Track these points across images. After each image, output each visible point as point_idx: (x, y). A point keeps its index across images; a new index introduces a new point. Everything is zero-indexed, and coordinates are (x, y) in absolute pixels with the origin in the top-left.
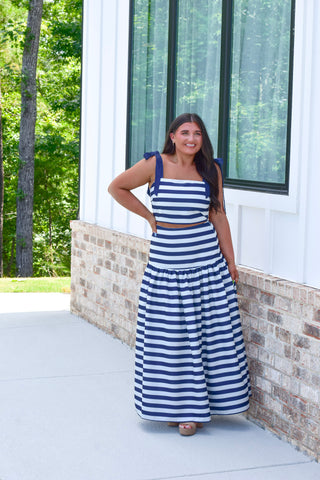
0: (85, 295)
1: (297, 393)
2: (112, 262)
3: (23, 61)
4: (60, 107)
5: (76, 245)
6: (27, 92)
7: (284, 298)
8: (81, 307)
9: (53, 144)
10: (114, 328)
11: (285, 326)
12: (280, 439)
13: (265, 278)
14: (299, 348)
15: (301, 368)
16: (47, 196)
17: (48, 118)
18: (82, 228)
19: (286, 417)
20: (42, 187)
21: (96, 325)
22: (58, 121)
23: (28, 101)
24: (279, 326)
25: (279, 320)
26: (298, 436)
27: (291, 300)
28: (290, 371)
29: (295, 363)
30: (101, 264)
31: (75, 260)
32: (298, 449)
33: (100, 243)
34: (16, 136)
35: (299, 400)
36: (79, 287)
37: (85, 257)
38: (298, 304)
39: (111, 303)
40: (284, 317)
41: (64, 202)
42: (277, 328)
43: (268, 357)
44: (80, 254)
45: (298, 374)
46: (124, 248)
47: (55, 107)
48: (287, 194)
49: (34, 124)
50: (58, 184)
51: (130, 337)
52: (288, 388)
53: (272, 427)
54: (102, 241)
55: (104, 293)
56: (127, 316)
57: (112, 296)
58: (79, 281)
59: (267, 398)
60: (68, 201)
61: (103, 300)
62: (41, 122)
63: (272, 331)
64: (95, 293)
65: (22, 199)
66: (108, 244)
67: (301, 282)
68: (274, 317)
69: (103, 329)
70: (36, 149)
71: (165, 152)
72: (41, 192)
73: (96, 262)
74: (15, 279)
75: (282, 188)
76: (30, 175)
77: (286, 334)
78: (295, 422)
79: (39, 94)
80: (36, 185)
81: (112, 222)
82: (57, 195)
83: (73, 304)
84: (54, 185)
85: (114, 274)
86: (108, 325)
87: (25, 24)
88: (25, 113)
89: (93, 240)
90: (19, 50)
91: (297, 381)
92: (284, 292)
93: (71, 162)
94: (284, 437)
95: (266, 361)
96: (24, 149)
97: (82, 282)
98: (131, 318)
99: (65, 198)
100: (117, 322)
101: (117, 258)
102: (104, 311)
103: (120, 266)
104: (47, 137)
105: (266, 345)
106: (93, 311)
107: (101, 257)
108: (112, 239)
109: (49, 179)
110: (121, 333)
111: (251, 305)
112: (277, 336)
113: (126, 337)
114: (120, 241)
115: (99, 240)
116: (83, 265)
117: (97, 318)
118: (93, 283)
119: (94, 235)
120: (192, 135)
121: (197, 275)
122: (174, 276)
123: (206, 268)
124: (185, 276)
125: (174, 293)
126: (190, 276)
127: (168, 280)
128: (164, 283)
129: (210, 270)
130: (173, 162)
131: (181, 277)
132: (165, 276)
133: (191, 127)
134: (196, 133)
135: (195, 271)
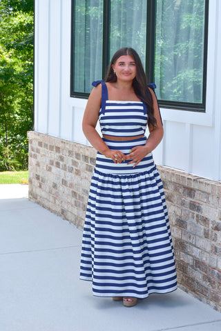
0: (40, 187)
1: (215, 265)
2: (61, 163)
4: (12, 47)
7: (203, 192)
8: (37, 195)
9: (8, 74)
10: (63, 211)
11: (204, 214)
12: (201, 300)
13: (187, 177)
14: (216, 231)
15: (218, 247)
16: (4, 112)
17: (3, 55)
18: (37, 137)
19: (206, 284)
21: (49, 209)
22: (10, 57)
24: (200, 214)
25: (199, 209)
26: (216, 299)
27: (209, 194)
28: (208, 248)
29: (213, 242)
30: (52, 164)
31: (32, 161)
32: (216, 309)
33: (51, 148)
35: (216, 271)
36: (35, 180)
37: (39, 158)
38: (215, 197)
39: (60, 193)
40: (203, 207)
41: (16, 115)
42: (197, 216)
43: (190, 237)
44: (35, 157)
45: (216, 251)
46: (70, 152)
47: (8, 48)
48: (204, 111)
50: (11, 102)
51: (76, 219)
52: (207, 262)
53: (194, 291)
54: (53, 147)
55: (55, 186)
56: (73, 203)
57: (61, 188)
58: (35, 176)
59: (189, 269)
60: (19, 115)
61: (54, 191)
63: (193, 218)
64: (49, 184)
66: (58, 149)
68: (195, 207)
69: (54, 212)
73: (48, 162)
75: (200, 107)
77: (205, 220)
78: (214, 288)
81: (60, 133)
82: (10, 110)
83: (31, 193)
84: (9, 103)
85: (62, 172)
86: (59, 210)
89: (46, 146)
91: (215, 257)
92: (203, 188)
94: (205, 299)
95: (188, 240)
97: (38, 177)
98: (76, 205)
99: (17, 113)
100: (66, 207)
101: (65, 159)
102: (55, 199)
103: (67, 165)
104: (4, 70)
105: (188, 228)
106: (46, 199)
107: (52, 159)
108: (61, 145)
109: (5, 99)
110: (69, 215)
111: (176, 197)
112: (198, 221)
113: (73, 219)
114: (67, 146)
115: (50, 146)
116: (38, 164)
117: (50, 205)
118: (46, 178)
119: (46, 143)
120: (127, 66)
121: (136, 179)
122: (117, 180)
123: (143, 174)
124: (126, 180)
125: (118, 194)
126: (130, 180)
127: (113, 183)
128: (110, 186)
129: (147, 176)
130: (115, 87)
131: (123, 181)
132: (110, 179)
133: (127, 59)
134: (131, 64)
135: (134, 177)
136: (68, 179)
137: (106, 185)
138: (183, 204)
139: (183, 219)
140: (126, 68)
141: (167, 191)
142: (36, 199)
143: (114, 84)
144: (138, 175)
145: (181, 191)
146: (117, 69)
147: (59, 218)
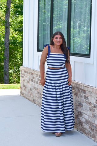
0: (25, 90)
1: (94, 123)
2: (33, 80)
3: (5, 16)
4: (17, 30)
5: (22, 74)
6: (7, 26)
7: (89, 91)
8: (23, 93)
9: (15, 42)
10: (34, 100)
11: (90, 101)
12: (88, 137)
13: (83, 85)
14: (94, 108)
15: (95, 115)
16: (13, 58)
17: (13, 34)
18: (24, 69)
19: (90, 130)
20: (12, 55)
21: (28, 99)
22: (16, 35)
23: (7, 28)
24: (88, 101)
25: (87, 99)
26: (94, 137)
27: (91, 92)
28: (91, 115)
29: (93, 113)
30: (30, 80)
31: (21, 78)
32: (94, 141)
33: (29, 73)
34: (3, 40)
35: (94, 125)
36: (23, 87)
37: (25, 78)
38: (94, 94)
39: (33, 92)
40: (89, 98)
41: (18, 60)
42: (87, 101)
43: (84, 111)
44: (23, 77)
45: (94, 116)
46: (37, 75)
47: (15, 30)
48: (90, 58)
49: (9, 36)
50: (16, 54)
51: (39, 103)
52: (91, 121)
53: (85, 133)
55: (31, 89)
56: (38, 97)
57: (33, 90)
58: (23, 85)
59: (84, 124)
60: (19, 59)
61: (30, 91)
62: (11, 35)
63: (85, 102)
64: (28, 89)
65: (5, 59)
66: (32, 74)
67: (95, 86)
68: (86, 98)
69: (31, 101)
70: (9, 44)
71: (51, 44)
72: (11, 57)
73: (28, 79)
74: (3, 84)
75: (88, 56)
76: (8, 52)
77: (90, 103)
78: (93, 132)
79: (10, 27)
80: (10, 55)
81: (33, 67)
82: (16, 58)
83: (21, 92)
84: (15, 55)
85: (34, 83)
86: (32, 100)
87: (6, 5)
88: (6, 32)
89: (27, 72)
90: (4, 13)
91: (94, 119)
92: (89, 90)
93: (20, 48)
94: (90, 137)
95: (83, 112)
96: (6, 44)
97: (24, 86)
98: (39, 97)
100: (35, 98)
101: (35, 78)
102: (31, 95)
103: (36, 81)
104: (13, 40)
105: (83, 107)
106: (27, 95)
107: (30, 78)
108: (33, 72)
109: (14, 53)
110: (36, 102)
111: (78, 94)
112: (87, 104)
113: (38, 104)
114: (36, 73)
115: (29, 72)
116: (24, 80)
117: (29, 97)
118: (27, 86)
119: (27, 71)
122: (54, 85)
123: (64, 82)
125: (54, 90)
126: (59, 85)
128: (51, 87)
130: (53, 47)
132: (51, 85)
136: (36, 87)
137: (49, 87)
139: (81, 103)
141: (75, 91)
142: (23, 95)
147: (32, 103)
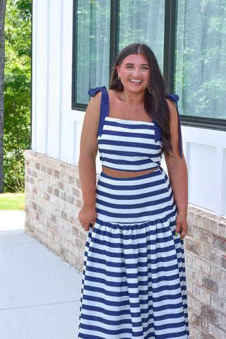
0: (37, 218)
2: (61, 191)
5: (29, 173)
8: (34, 228)
9: (19, 82)
10: (63, 251)
16: (16, 123)
18: (33, 158)
20: (12, 115)
21: (47, 246)
30: (51, 192)
31: (28, 186)
33: (50, 172)
36: (31, 209)
37: (36, 184)
39: (60, 228)
44: (32, 181)
46: (70, 178)
47: (21, 53)
49: (3, 67)
50: (24, 113)
51: (77, 262)
54: (52, 170)
55: (53, 219)
56: (74, 242)
57: (61, 222)
58: (32, 205)
61: (53, 224)
62: (11, 66)
64: (46, 217)
66: (57, 173)
69: (53, 251)
71: (112, 87)
72: (11, 119)
73: (46, 189)
80: (6, 114)
81: (60, 154)
83: (27, 224)
84: (21, 114)
85: (62, 202)
86: (58, 248)
89: (44, 169)
95: (219, 309)
98: (78, 244)
100: (66, 246)
101: (65, 187)
102: (54, 234)
103: (68, 194)
104: (14, 77)
105: (220, 292)
106: (44, 233)
107: (51, 185)
108: (60, 169)
109: (17, 110)
110: (69, 256)
111: (202, 249)
113: (74, 262)
114: (67, 171)
115: (48, 169)
116: (35, 191)
117: (48, 240)
118: (44, 208)
119: (44, 165)
120: (137, 69)
121: (143, 231)
122: (117, 231)
123: (153, 223)
124: (129, 232)
125: (117, 250)
126: (135, 232)
127: (110, 235)
128: (107, 239)
129: (159, 226)
130: (120, 99)
131: (125, 233)
132: (108, 229)
133: (137, 60)
134: (143, 67)
135: (141, 227)
136: (68, 211)
137: (101, 238)
138: (213, 258)
139: (213, 278)
140: (135, 73)
141: (191, 238)
142: (33, 232)
143: (119, 93)
144: (146, 225)
145: (210, 240)
146: (123, 72)
147: (58, 258)
